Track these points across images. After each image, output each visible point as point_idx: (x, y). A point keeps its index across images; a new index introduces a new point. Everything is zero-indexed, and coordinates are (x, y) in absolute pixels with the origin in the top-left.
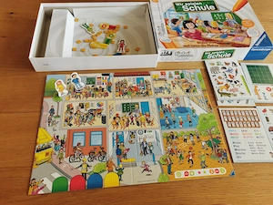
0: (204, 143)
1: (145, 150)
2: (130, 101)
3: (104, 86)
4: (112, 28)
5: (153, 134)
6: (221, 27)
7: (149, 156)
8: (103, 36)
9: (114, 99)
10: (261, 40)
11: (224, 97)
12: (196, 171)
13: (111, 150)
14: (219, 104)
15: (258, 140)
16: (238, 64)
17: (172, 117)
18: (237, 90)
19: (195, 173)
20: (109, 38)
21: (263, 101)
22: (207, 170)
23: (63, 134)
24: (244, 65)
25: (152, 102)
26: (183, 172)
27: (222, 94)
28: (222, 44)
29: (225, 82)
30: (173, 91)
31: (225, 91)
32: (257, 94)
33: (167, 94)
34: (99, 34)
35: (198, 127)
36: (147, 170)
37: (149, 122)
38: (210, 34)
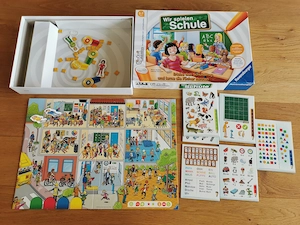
0: (159, 178)
1: (108, 179)
2: (101, 131)
3: (80, 114)
4: (96, 43)
5: (117, 165)
6: (205, 53)
7: (110, 186)
8: (85, 52)
9: (87, 128)
10: (244, 73)
11: (192, 133)
12: (146, 203)
13: (79, 178)
14: (184, 140)
15: (210, 179)
16: (216, 95)
17: (137, 150)
18: (205, 126)
19: (145, 204)
20: (91, 56)
21: (228, 139)
22: (156, 202)
23: (40, 160)
24: (223, 96)
25: (121, 132)
26: (135, 203)
27: (190, 129)
28: (199, 77)
29: (196, 116)
30: (143, 123)
31: (193, 126)
32: (225, 131)
33: (137, 126)
34: (81, 50)
35: (158, 161)
36: (105, 198)
37: (115, 154)
38: (191, 63)
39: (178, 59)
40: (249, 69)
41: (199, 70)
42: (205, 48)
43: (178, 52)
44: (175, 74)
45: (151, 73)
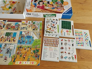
0: (32, 51)
1: (8, 51)
3: (2, 25)
4: (14, 2)
5: (14, 46)
6: (54, 4)
7: (9, 54)
9: (4, 30)
10: (68, 11)
11: (48, 33)
12: (24, 62)
14: (45, 36)
15: (55, 52)
16: (58, 20)
18: (53, 31)
19: (24, 63)
20: (11, 6)
21: (63, 36)
22: (29, 62)
24: (61, 20)
25: (18, 32)
26: (19, 62)
27: (47, 32)
28: (51, 11)
29: (50, 27)
30: (28, 29)
31: (49, 31)
32: (62, 33)
33: (25, 30)
34: (8, 4)
35: (32, 44)
36: (6, 59)
38: (48, 7)
39: (43, 6)
40: (70, 9)
41: (51, 9)
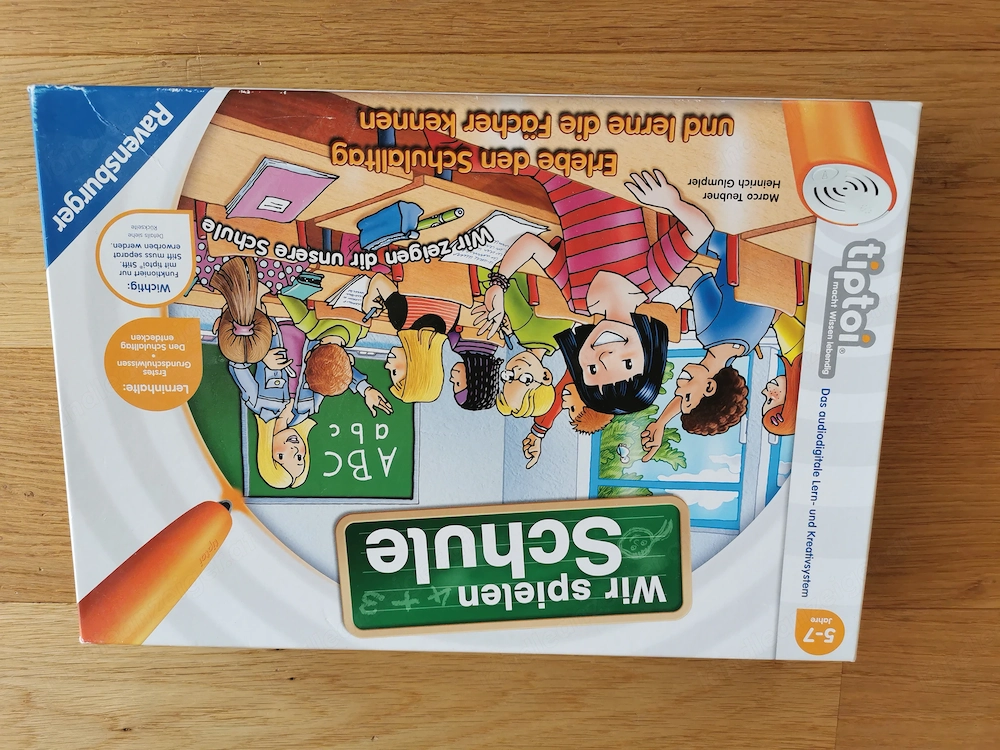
41: (432, 196)
42: (377, 373)
43: (571, 342)
44: (605, 159)
45: (782, 169)
